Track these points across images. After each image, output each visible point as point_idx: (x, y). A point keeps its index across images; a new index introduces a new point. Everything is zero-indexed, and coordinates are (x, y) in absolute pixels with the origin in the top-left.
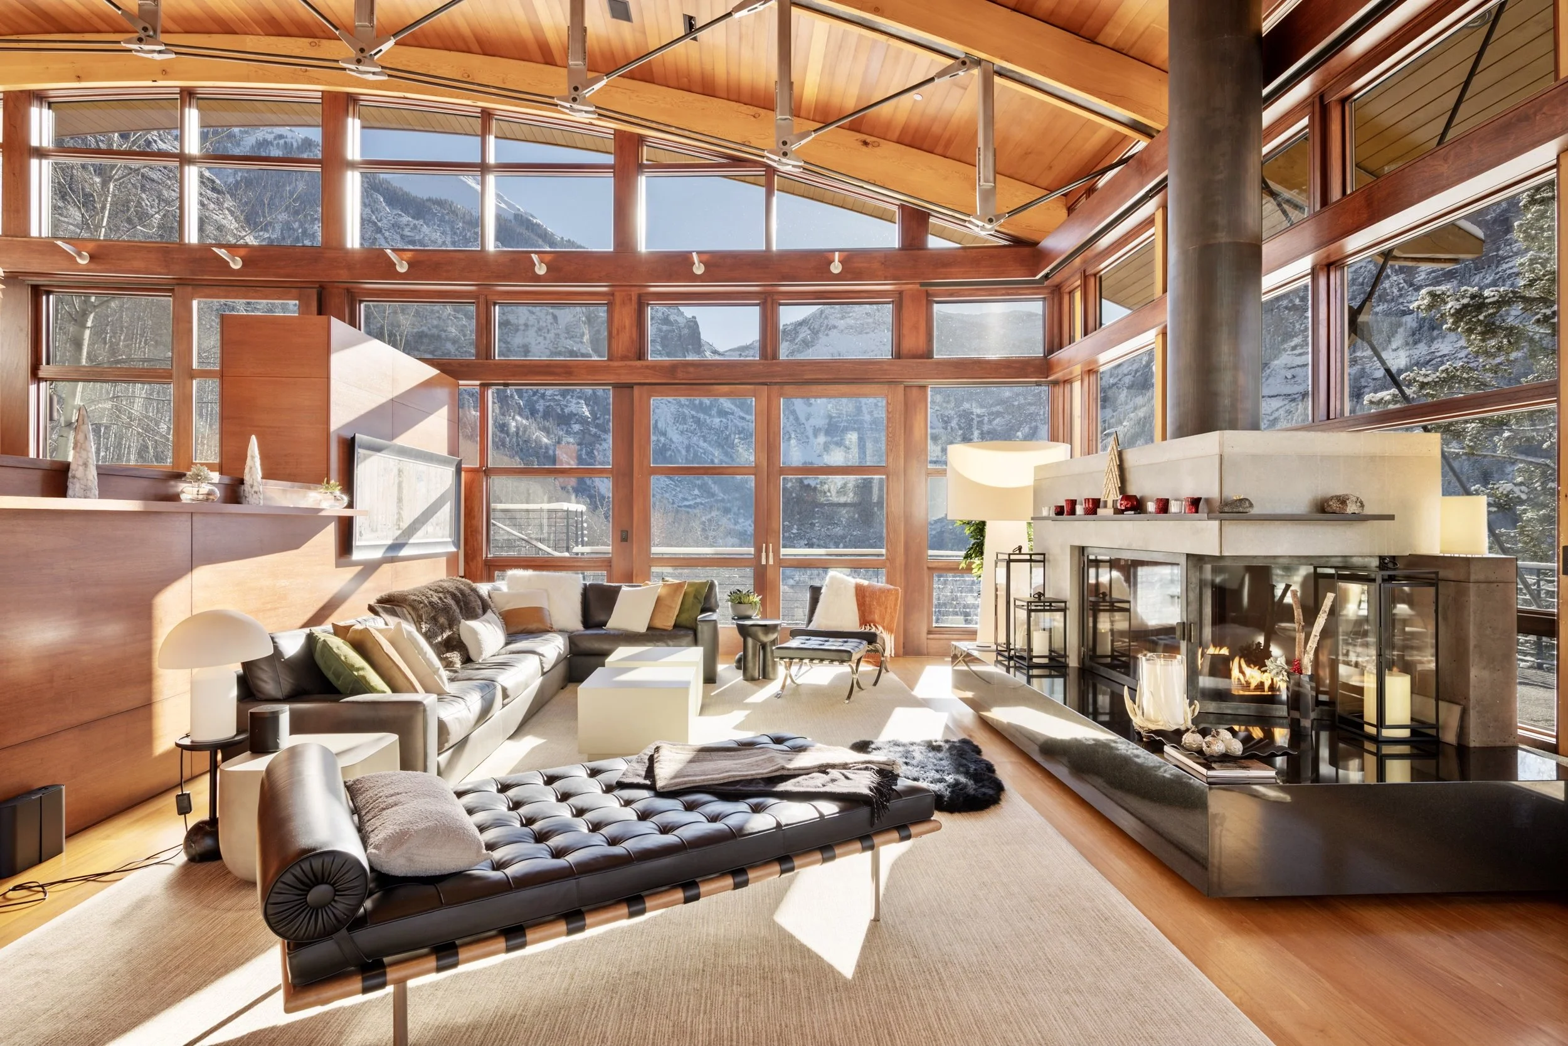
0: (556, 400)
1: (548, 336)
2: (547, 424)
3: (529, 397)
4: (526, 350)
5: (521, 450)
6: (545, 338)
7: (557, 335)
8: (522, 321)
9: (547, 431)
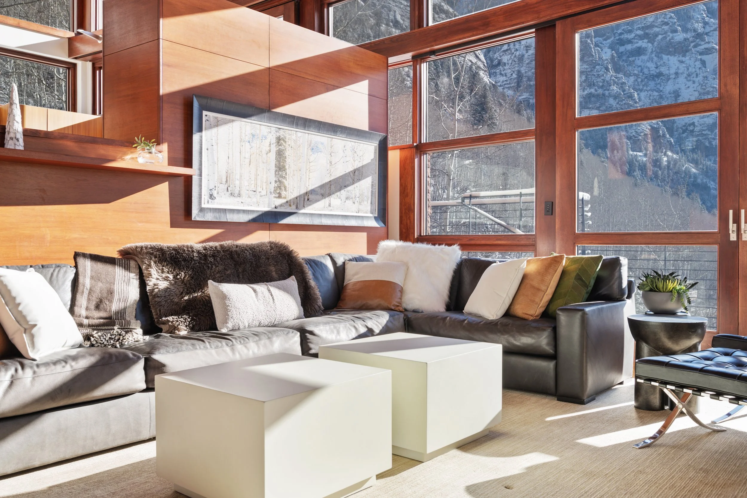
0: (705, 135)
1: (696, 80)
2: (695, 156)
3: (679, 134)
4: (677, 94)
5: (672, 180)
6: (694, 82)
7: (706, 77)
8: (673, 71)
9: (696, 162)
